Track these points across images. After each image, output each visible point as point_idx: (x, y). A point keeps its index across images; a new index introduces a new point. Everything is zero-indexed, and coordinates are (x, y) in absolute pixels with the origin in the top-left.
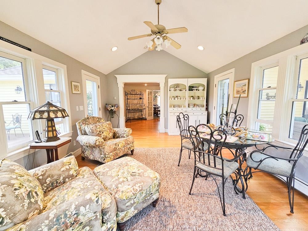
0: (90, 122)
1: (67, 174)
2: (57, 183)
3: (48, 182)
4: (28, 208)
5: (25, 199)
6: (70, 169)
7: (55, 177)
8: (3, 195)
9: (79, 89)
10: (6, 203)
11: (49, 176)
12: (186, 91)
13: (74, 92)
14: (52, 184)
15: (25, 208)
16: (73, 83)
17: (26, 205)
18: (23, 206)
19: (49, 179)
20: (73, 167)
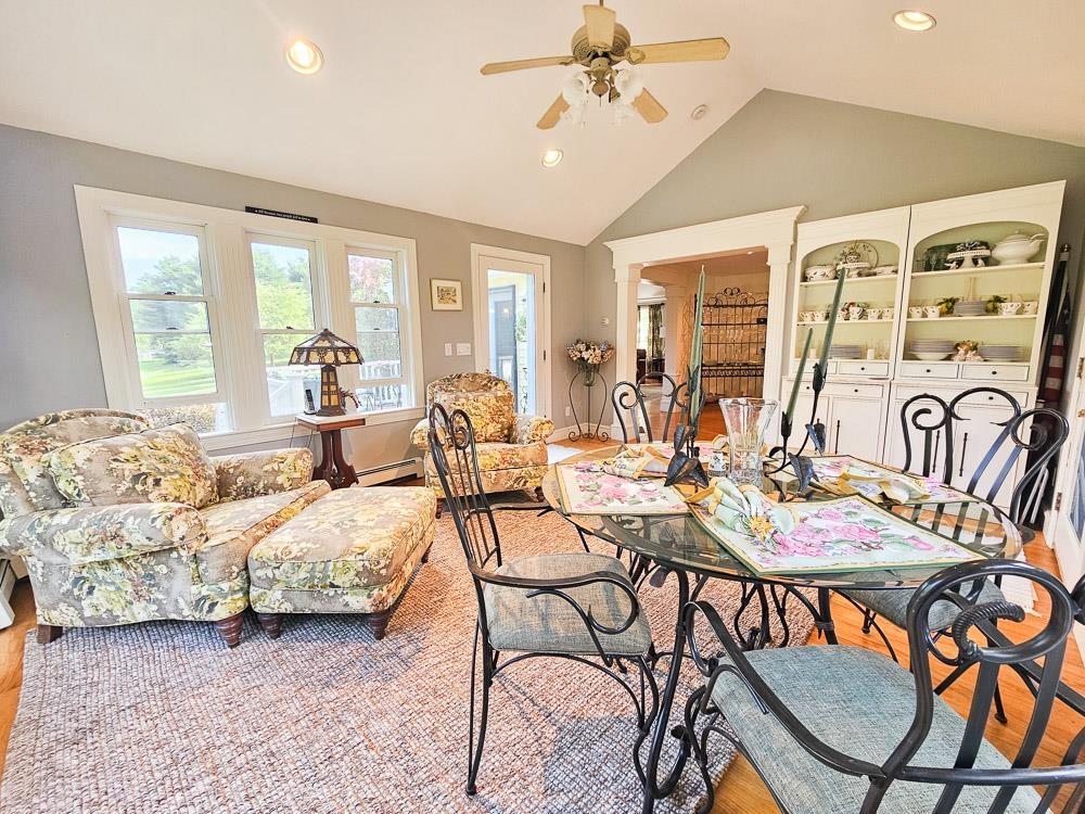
0: (461, 387)
1: (271, 479)
2: (253, 490)
3: (240, 484)
4: (123, 494)
5: (124, 479)
6: (277, 473)
7: (252, 479)
8: (89, 460)
9: (459, 298)
10: (90, 471)
11: (242, 473)
12: (896, 272)
13: (437, 306)
14: (246, 489)
15: (119, 492)
16: (436, 283)
17: (123, 488)
18: (116, 488)
19: (242, 478)
20: (286, 470)
